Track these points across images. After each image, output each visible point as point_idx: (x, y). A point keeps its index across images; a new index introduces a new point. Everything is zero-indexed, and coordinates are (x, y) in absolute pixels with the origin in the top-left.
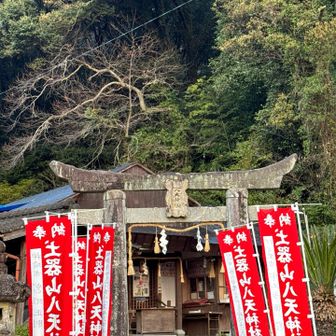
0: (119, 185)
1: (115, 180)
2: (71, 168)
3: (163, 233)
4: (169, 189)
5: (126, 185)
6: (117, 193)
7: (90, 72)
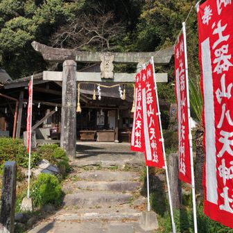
0: (72, 57)
1: (70, 54)
2: (44, 46)
3: (99, 88)
4: (103, 61)
5: (77, 58)
6: (71, 62)
7: (87, 31)
